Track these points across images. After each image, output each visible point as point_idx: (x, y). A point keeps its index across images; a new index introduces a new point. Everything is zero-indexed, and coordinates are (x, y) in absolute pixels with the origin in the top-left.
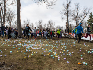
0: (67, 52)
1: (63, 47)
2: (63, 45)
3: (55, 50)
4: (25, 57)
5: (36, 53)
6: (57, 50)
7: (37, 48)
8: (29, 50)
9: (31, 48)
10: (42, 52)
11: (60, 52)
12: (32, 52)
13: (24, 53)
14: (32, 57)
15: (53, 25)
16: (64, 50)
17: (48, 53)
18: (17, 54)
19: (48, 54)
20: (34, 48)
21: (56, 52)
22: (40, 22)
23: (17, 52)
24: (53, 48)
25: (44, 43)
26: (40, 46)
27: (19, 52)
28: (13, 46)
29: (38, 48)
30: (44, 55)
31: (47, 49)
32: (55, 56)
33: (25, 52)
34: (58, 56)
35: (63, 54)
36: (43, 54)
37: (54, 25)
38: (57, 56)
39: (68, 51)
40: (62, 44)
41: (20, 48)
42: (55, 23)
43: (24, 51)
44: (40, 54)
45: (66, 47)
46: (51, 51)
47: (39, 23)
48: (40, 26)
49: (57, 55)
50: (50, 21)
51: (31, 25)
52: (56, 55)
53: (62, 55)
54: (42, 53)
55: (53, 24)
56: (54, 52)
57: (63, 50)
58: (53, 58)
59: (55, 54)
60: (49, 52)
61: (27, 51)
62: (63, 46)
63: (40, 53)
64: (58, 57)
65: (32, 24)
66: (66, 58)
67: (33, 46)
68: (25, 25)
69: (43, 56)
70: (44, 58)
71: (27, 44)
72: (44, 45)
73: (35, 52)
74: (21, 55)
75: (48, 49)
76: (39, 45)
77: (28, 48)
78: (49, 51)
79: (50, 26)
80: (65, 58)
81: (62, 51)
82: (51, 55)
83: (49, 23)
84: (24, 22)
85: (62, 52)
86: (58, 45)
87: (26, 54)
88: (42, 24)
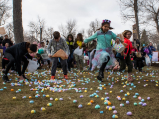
0: (135, 96)
1: (124, 86)
2: (125, 80)
3: (106, 93)
4: (33, 111)
5: (59, 100)
6: (111, 92)
7: (63, 87)
8: (43, 93)
9: (48, 90)
10: (74, 98)
11: (119, 98)
12: (49, 97)
13: (31, 101)
14: (49, 111)
16: (128, 93)
17: (89, 101)
18: (12, 104)
19: (89, 103)
20: (54, 89)
21: (107, 97)
22: (69, 25)
23: (14, 100)
24: (101, 89)
26: (70, 84)
27: (17, 100)
28: (5, 85)
29: (64, 90)
30: (80, 106)
31: (86, 91)
32: (107, 107)
33: (33, 98)
34: (113, 107)
35: (124, 102)
36: (77, 103)
38: (110, 108)
39: (136, 94)
40: (123, 78)
41: (19, 90)
43: (30, 97)
44: (69, 104)
45: (132, 84)
46: (97, 96)
47: (69, 28)
49: (111, 105)
50: (95, 22)
51: (48, 32)
52: (107, 105)
53: (121, 105)
54: (74, 101)
56: (102, 98)
57: (124, 92)
58: (102, 112)
59: (105, 103)
60: (91, 97)
61: (37, 96)
62: (126, 82)
63: (68, 100)
64: (113, 109)
65: (51, 30)
66: (133, 113)
67: (53, 83)
68: (33, 32)
69: (77, 107)
70: (80, 113)
71: (38, 79)
72: (79, 80)
73: (56, 99)
74: (23, 106)
75: (88, 90)
76: (68, 82)
77: (41, 89)
78: (92, 95)
80: (130, 113)
81: (122, 95)
82: (97, 106)
83: (93, 26)
84: (32, 25)
85: (124, 98)
86: (114, 80)
87: (36, 104)
88: (75, 30)
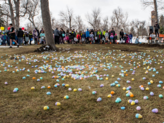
0: (159, 85)
1: (147, 72)
2: (147, 65)
3: (128, 81)
5: (77, 91)
6: (133, 79)
7: (84, 74)
8: (64, 82)
9: (70, 76)
10: (93, 88)
11: (142, 88)
13: (48, 93)
15: (123, 19)
16: (152, 81)
17: (109, 92)
18: (28, 97)
19: (110, 96)
20: (75, 76)
21: (129, 87)
22: (95, 13)
23: (33, 90)
24: (122, 75)
25: (104, 61)
26: (92, 69)
27: (35, 90)
28: (28, 73)
29: (85, 77)
30: (99, 99)
31: (107, 78)
32: (129, 101)
33: (52, 89)
34: (136, 101)
36: (96, 95)
37: (125, 18)
38: (133, 102)
39: (160, 82)
40: (145, 63)
41: (41, 78)
42: (127, 14)
43: (49, 87)
44: (87, 96)
45: (154, 70)
46: (118, 85)
47: (94, 16)
48: (97, 22)
49: (133, 98)
50: (117, 10)
51: (76, 20)
52: (129, 97)
53: (145, 97)
54: (94, 92)
55: (124, 16)
56: (124, 88)
57: (147, 80)
58: (123, 108)
59: (127, 95)
60: (112, 86)
61: (56, 85)
62: (148, 67)
63: (88, 90)
64: (136, 104)
65: (79, 18)
66: (159, 109)
67: (76, 69)
68: (63, 20)
71: (62, 65)
72: (102, 66)
73: (75, 90)
74: (38, 98)
75: (110, 77)
76: (91, 67)
77: (62, 76)
78: (114, 84)
79: (116, 21)
80: (156, 110)
81: (144, 83)
82: (118, 100)
83: (116, 14)
84: (62, 14)
85: (147, 88)
87: (53, 96)
88: (100, 18)
